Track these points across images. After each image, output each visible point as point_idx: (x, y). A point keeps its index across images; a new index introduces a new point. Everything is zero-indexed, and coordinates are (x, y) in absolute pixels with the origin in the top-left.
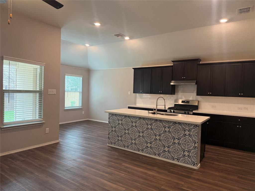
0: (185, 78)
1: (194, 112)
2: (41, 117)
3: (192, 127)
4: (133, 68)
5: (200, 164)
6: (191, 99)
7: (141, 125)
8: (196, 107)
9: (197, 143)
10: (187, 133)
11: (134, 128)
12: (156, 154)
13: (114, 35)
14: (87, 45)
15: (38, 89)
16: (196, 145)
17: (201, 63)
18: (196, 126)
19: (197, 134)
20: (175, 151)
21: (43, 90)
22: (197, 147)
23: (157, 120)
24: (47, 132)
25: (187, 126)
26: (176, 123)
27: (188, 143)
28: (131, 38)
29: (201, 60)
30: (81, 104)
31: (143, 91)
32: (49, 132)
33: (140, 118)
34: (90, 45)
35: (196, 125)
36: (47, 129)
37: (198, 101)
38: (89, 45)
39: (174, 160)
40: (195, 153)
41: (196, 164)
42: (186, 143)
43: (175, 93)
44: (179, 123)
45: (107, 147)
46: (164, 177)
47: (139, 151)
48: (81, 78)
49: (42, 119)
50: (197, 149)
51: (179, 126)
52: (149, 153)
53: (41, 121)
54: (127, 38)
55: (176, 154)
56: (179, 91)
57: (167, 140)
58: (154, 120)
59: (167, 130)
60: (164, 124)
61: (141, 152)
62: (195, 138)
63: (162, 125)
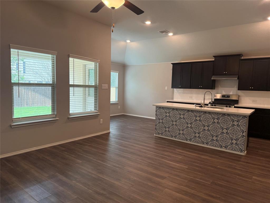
0: (226, 73)
1: (236, 105)
2: (96, 109)
4: (172, 64)
5: (246, 151)
6: (231, 93)
7: (189, 117)
8: (236, 102)
9: (245, 132)
10: (236, 123)
11: (182, 119)
12: (204, 143)
13: (160, 32)
14: (128, 41)
15: (93, 84)
16: (244, 134)
17: (242, 58)
19: (245, 124)
20: (223, 140)
21: (98, 85)
22: (245, 136)
23: (206, 112)
25: (236, 117)
26: (225, 115)
27: (236, 133)
28: (175, 34)
29: (243, 55)
30: (117, 99)
31: (181, 86)
32: (103, 123)
33: (189, 110)
34: (130, 41)
35: (244, 116)
36: (102, 120)
37: (239, 96)
39: (222, 148)
40: (243, 141)
41: (244, 150)
42: (234, 132)
43: (215, 88)
44: (228, 114)
45: (153, 137)
46: (217, 160)
47: (187, 140)
48: (118, 74)
49: (97, 111)
50: (244, 138)
51: (228, 117)
52: (197, 142)
53: (96, 113)
54: (171, 34)
55: (224, 142)
56: (219, 86)
57: (215, 130)
58: (203, 113)
59: (216, 121)
60: (213, 116)
61: (189, 142)
62: (243, 128)
63: (211, 117)
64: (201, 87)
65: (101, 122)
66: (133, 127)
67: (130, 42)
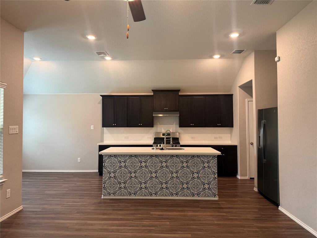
0: (167, 109)
2: (0, 172)
3: (210, 159)
7: (153, 164)
9: (216, 174)
10: (206, 165)
12: (174, 195)
13: (97, 53)
14: (37, 59)
18: (215, 156)
19: (216, 165)
20: (195, 186)
22: (217, 178)
23: (173, 156)
24: (8, 196)
25: (206, 158)
26: (195, 156)
27: (207, 176)
28: (113, 59)
32: (11, 195)
33: (152, 156)
36: (9, 190)
38: (39, 59)
39: (194, 196)
40: (215, 184)
41: (217, 195)
42: (205, 175)
45: (102, 200)
47: (151, 195)
49: (2, 176)
50: (217, 180)
51: (198, 159)
52: (164, 195)
53: (0, 179)
54: (108, 58)
55: (196, 189)
56: (158, 123)
57: (185, 176)
58: (170, 156)
59: (185, 165)
60: (181, 159)
61: (155, 196)
62: (215, 169)
63: (179, 160)
64: (140, 124)
65: (8, 195)
66: (55, 191)
67: (40, 61)
